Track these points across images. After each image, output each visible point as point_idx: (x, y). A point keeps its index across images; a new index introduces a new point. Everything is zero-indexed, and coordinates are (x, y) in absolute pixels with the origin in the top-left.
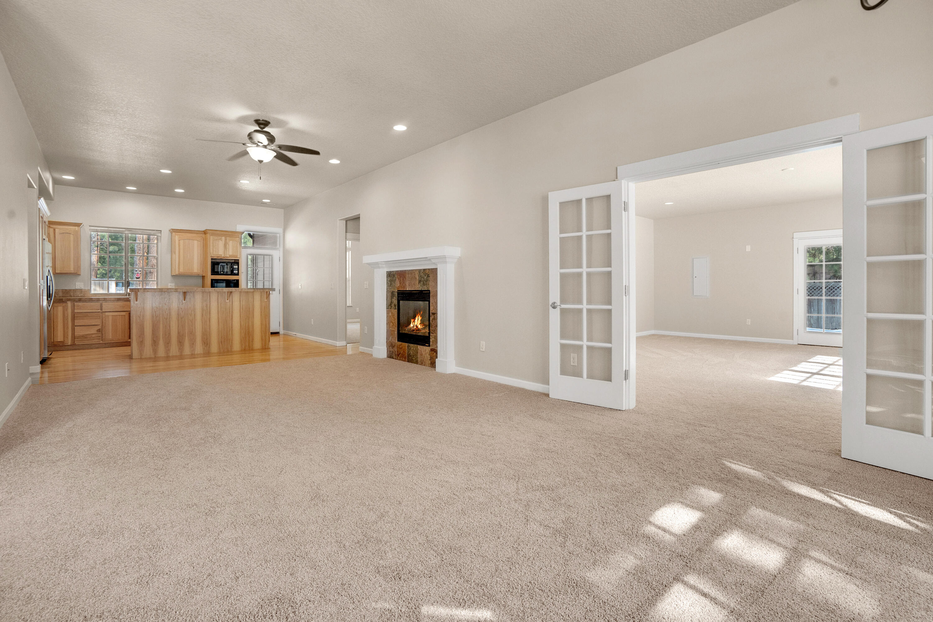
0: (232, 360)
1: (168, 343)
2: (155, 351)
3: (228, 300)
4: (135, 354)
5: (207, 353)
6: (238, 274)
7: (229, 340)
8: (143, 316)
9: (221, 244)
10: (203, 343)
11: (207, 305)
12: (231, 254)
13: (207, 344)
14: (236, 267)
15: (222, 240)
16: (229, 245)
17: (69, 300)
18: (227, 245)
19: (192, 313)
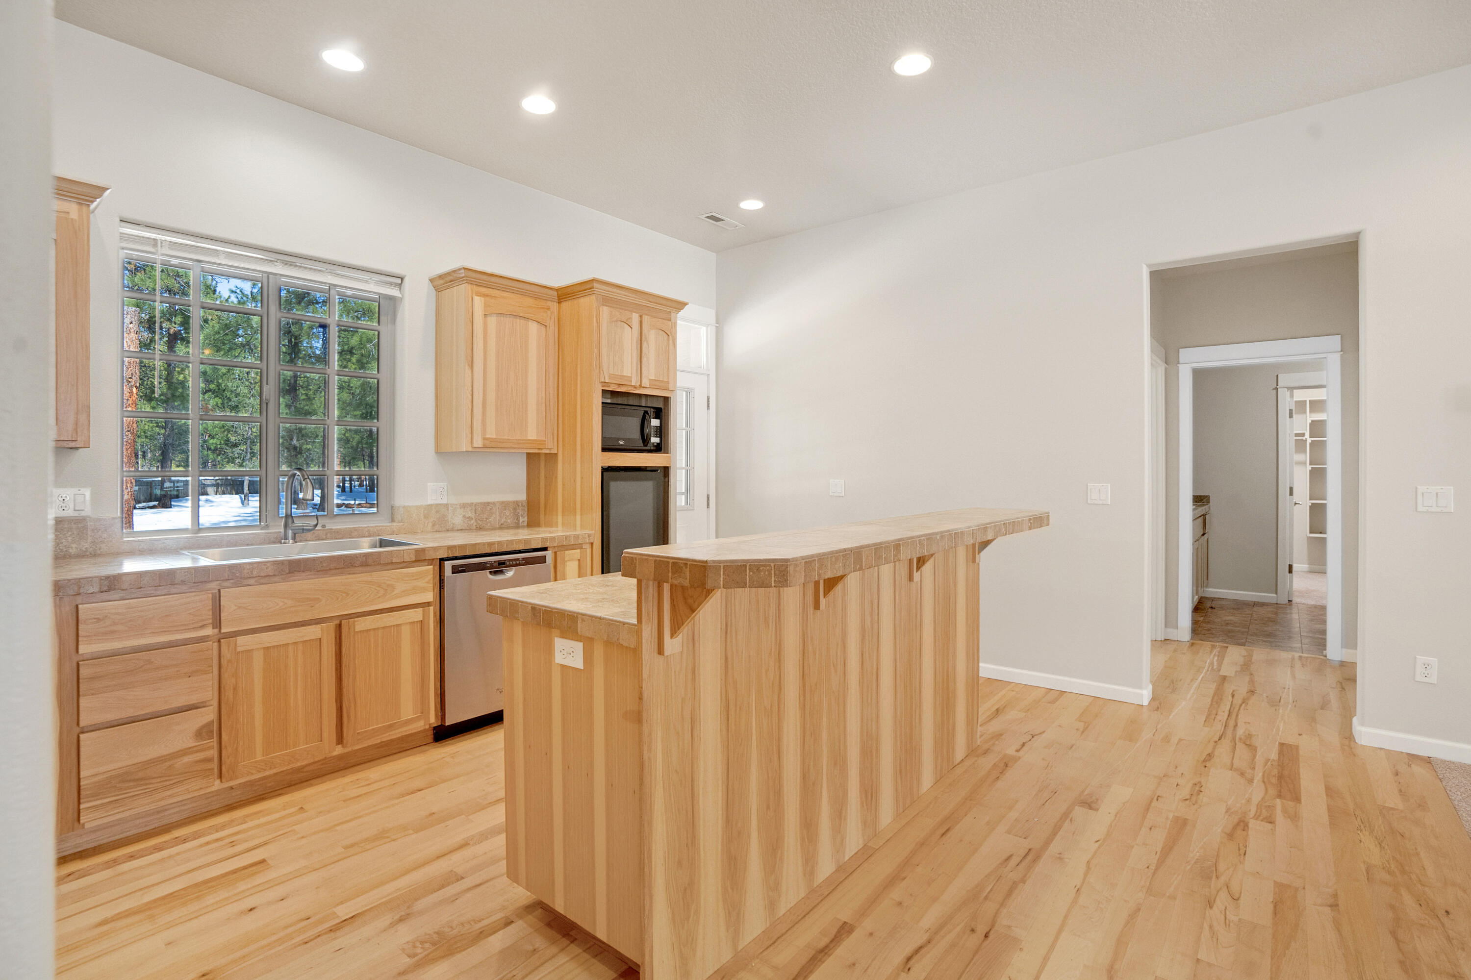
9: (629, 337)
12: (653, 375)
14: (655, 422)
15: (631, 326)
16: (648, 344)
18: (645, 346)
19: (839, 652)
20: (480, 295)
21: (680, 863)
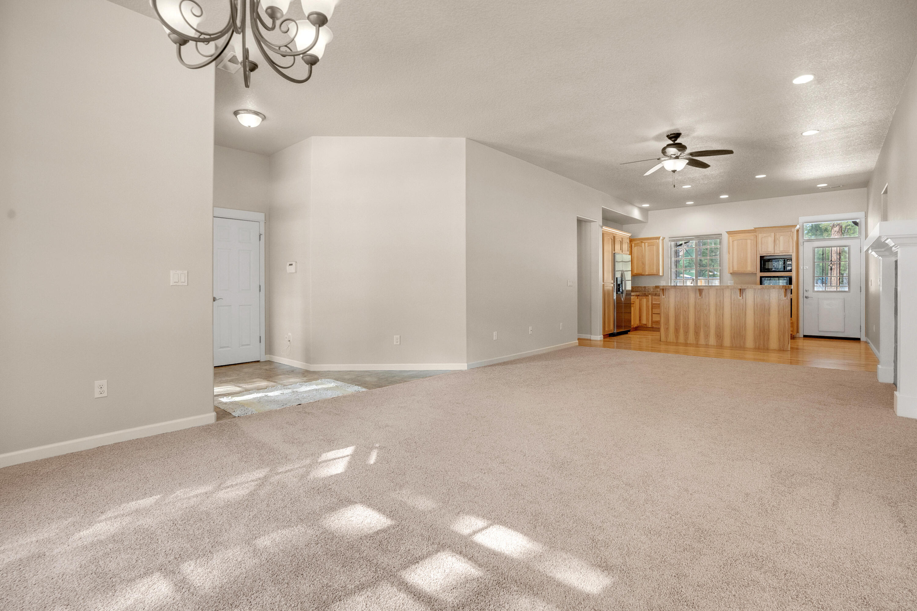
0: (722, 354)
1: (686, 332)
2: (677, 337)
4: (663, 338)
5: (720, 346)
6: (791, 271)
7: (742, 336)
8: (668, 308)
9: (770, 240)
10: (717, 337)
12: (782, 249)
13: (720, 337)
14: (788, 263)
15: (771, 237)
16: (779, 241)
17: (649, 294)
18: (777, 241)
19: (707, 307)
20: (731, 236)
21: (666, 324)
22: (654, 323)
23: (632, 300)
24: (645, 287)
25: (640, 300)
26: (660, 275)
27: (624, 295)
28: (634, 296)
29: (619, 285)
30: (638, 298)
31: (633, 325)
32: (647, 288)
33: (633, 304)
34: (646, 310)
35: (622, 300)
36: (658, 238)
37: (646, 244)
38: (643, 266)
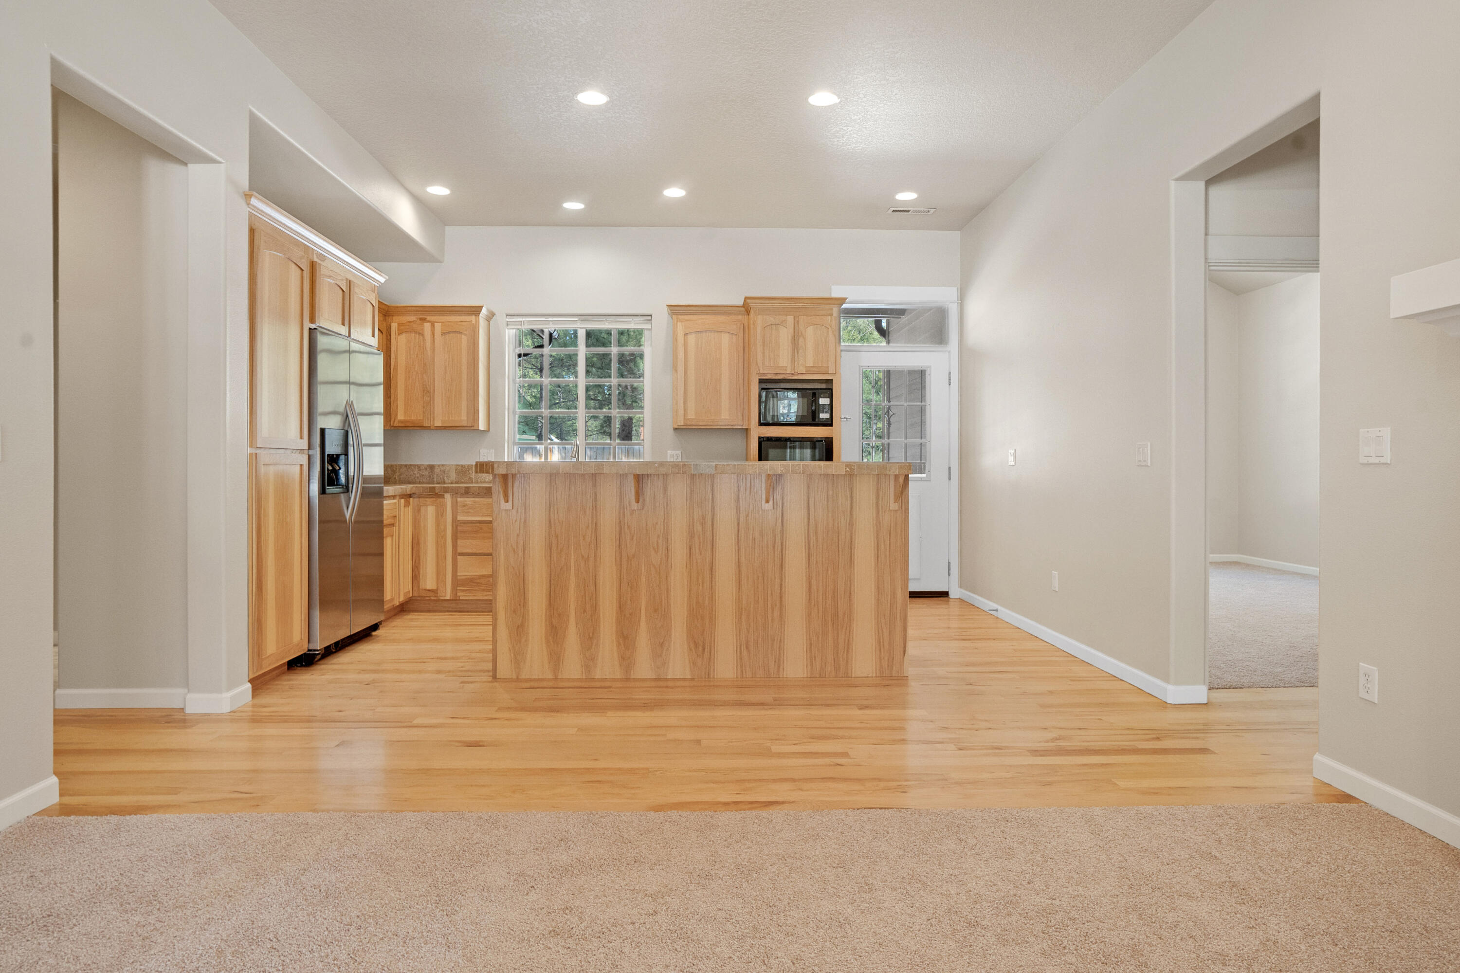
2: (556, 659)
3: (767, 502)
4: (504, 665)
5: (704, 680)
6: (829, 423)
7: (773, 638)
9: (785, 335)
10: (692, 646)
11: (704, 518)
12: (810, 363)
13: (704, 649)
14: (824, 401)
15: (786, 329)
16: (804, 339)
17: (446, 490)
18: (801, 340)
19: (660, 541)
20: (681, 321)
21: (514, 611)
22: (462, 585)
23: (386, 513)
24: (431, 467)
25: (417, 512)
26: (480, 428)
27: (355, 496)
28: (394, 497)
29: (334, 459)
30: (407, 504)
31: (392, 600)
32: (437, 470)
33: (393, 525)
34: (437, 542)
35: (348, 516)
36: (475, 311)
37: (438, 327)
38: (427, 399)
